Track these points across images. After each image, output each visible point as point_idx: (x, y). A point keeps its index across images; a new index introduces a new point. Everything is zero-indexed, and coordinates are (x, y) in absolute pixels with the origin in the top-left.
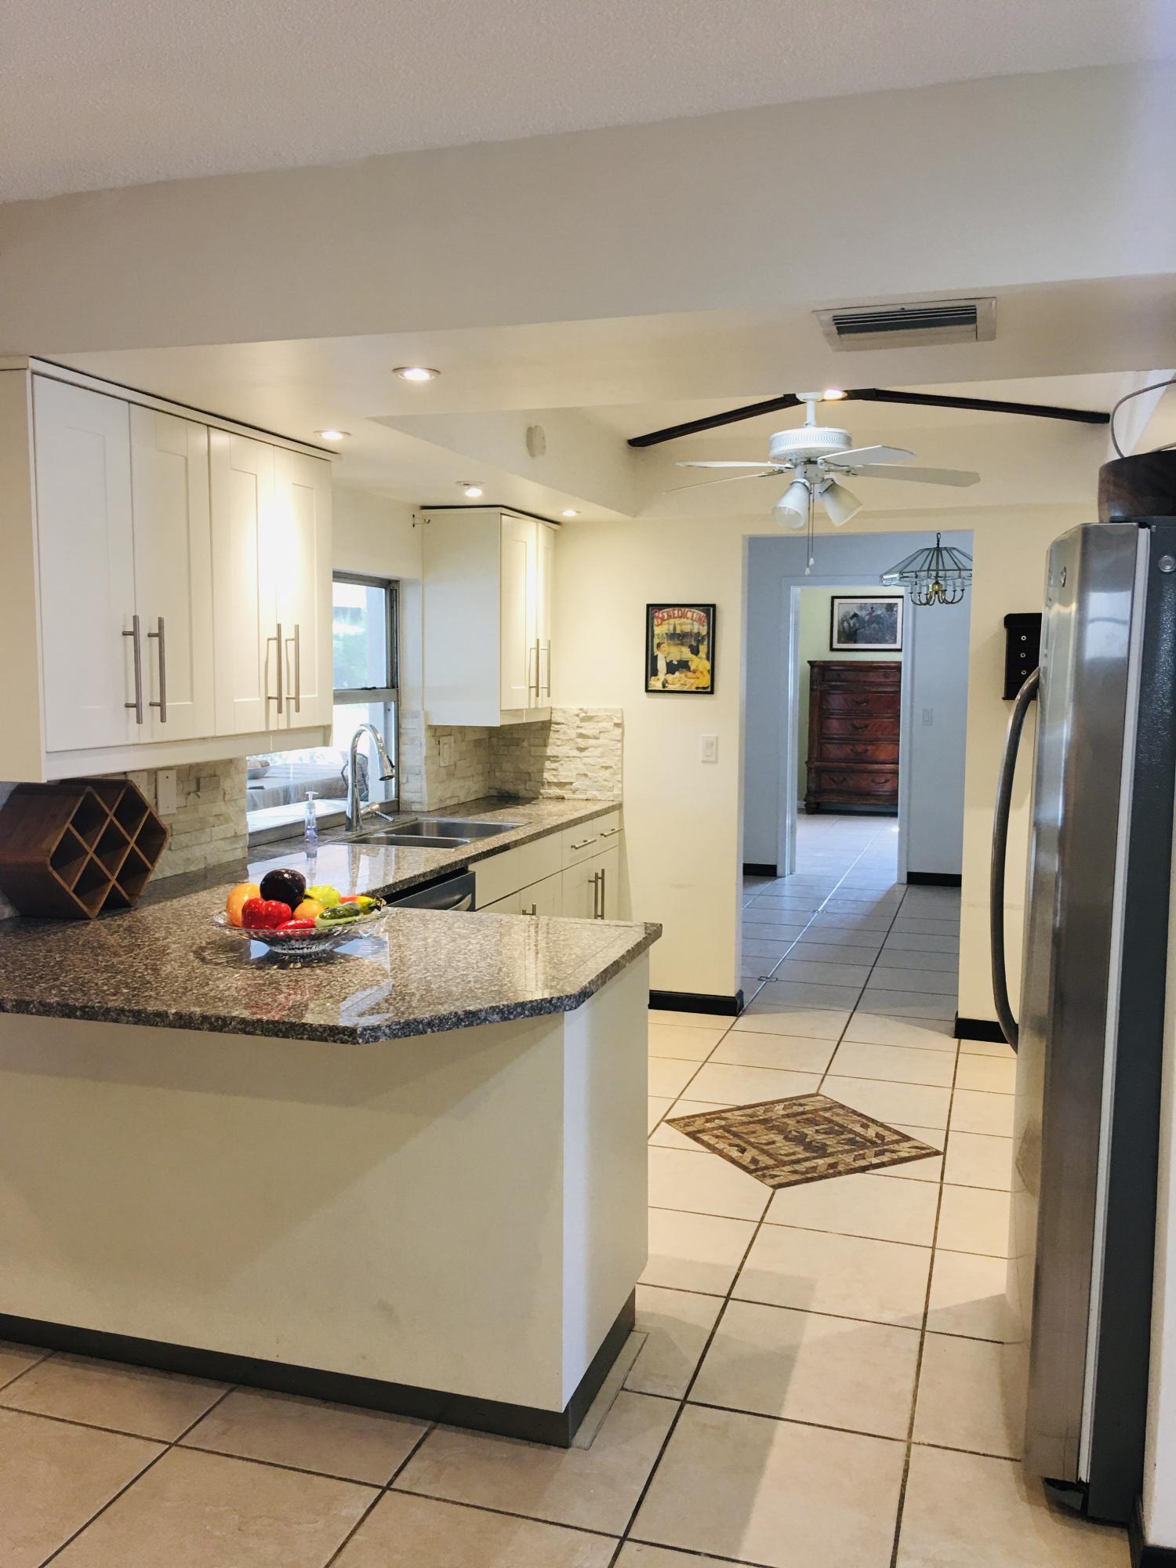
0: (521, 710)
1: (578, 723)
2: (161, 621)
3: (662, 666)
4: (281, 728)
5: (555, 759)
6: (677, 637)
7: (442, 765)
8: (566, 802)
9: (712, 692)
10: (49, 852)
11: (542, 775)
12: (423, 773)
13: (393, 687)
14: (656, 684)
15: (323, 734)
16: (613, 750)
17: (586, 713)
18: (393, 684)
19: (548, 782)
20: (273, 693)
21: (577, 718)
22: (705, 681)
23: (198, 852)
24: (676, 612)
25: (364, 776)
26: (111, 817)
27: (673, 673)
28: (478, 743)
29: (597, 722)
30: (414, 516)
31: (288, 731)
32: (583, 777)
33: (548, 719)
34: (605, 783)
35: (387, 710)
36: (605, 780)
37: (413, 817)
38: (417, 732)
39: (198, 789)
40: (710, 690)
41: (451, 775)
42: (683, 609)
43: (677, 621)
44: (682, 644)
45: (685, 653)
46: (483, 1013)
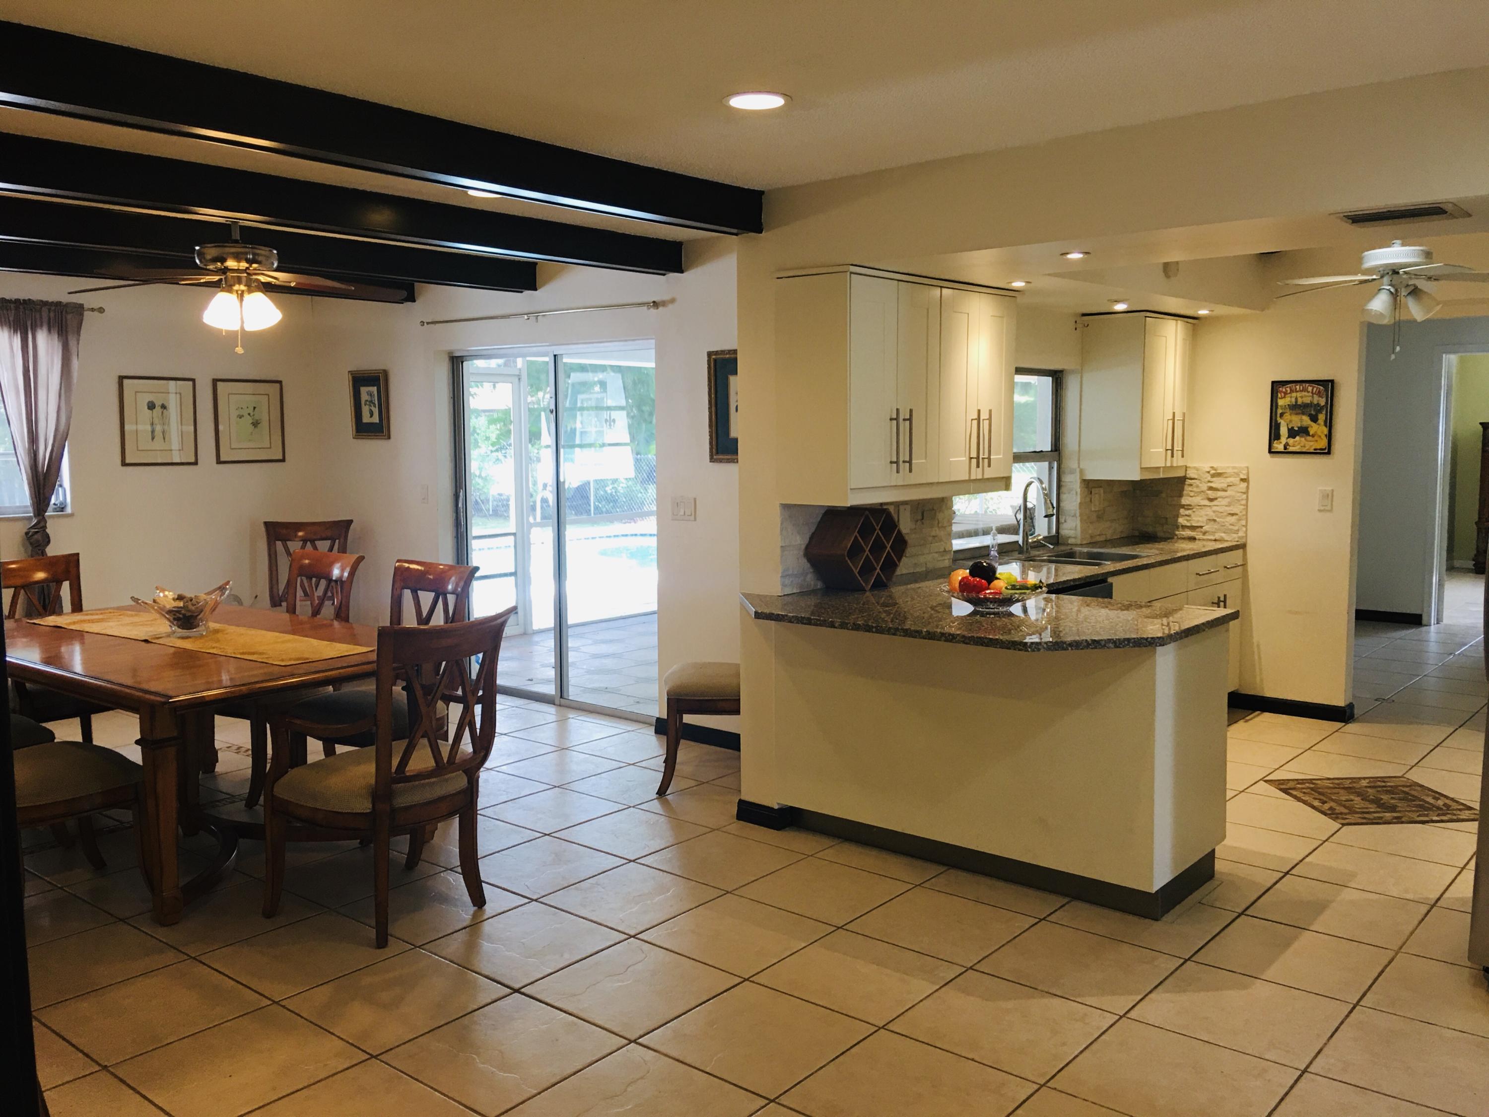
0: (1159, 468)
1: (1209, 478)
2: (911, 411)
3: (1284, 431)
4: (978, 478)
5: (1188, 507)
6: (1296, 408)
7: (1093, 509)
8: (1197, 542)
9: (1329, 453)
10: (846, 548)
11: (1177, 520)
12: (1078, 514)
13: (1056, 450)
14: (1278, 446)
15: (1005, 483)
16: (1239, 501)
17: (1215, 470)
18: (1057, 446)
19: (1182, 526)
20: (974, 454)
21: (1208, 474)
22: (1323, 443)
23: (922, 559)
24: (1298, 387)
25: (1032, 519)
26: (878, 531)
27: (1294, 438)
28: (1124, 494)
29: (1226, 477)
30: (1076, 322)
31: (983, 480)
32: (1212, 523)
33: (1184, 475)
34: (1231, 527)
35: (1051, 468)
36: (1231, 525)
37: (1069, 547)
38: (1073, 482)
39: (923, 519)
40: (1327, 451)
41: (1100, 517)
42: (1304, 385)
43: (1299, 394)
44: (1303, 414)
45: (1306, 420)
46: (1103, 642)
